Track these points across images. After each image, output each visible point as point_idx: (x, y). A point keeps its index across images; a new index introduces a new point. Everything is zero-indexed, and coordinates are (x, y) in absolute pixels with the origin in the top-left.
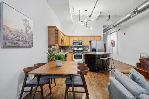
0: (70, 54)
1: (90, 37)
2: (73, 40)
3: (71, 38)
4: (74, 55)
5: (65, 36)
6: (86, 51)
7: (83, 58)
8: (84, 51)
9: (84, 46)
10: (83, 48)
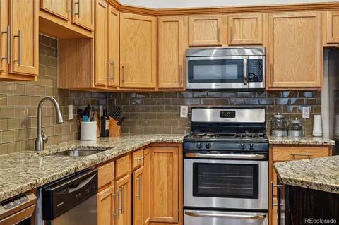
0: (161, 159)
1: (329, 14)
2: (184, 46)
3: (169, 29)
4: (189, 164)
5: (120, 8)
6: (295, 137)
7: (271, 196)
8: (278, 137)
9: (277, 93)
10: (270, 110)
